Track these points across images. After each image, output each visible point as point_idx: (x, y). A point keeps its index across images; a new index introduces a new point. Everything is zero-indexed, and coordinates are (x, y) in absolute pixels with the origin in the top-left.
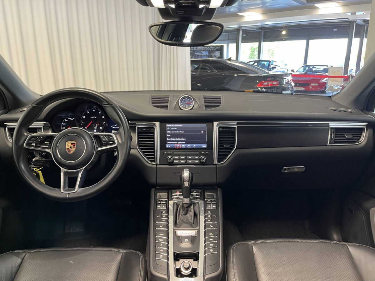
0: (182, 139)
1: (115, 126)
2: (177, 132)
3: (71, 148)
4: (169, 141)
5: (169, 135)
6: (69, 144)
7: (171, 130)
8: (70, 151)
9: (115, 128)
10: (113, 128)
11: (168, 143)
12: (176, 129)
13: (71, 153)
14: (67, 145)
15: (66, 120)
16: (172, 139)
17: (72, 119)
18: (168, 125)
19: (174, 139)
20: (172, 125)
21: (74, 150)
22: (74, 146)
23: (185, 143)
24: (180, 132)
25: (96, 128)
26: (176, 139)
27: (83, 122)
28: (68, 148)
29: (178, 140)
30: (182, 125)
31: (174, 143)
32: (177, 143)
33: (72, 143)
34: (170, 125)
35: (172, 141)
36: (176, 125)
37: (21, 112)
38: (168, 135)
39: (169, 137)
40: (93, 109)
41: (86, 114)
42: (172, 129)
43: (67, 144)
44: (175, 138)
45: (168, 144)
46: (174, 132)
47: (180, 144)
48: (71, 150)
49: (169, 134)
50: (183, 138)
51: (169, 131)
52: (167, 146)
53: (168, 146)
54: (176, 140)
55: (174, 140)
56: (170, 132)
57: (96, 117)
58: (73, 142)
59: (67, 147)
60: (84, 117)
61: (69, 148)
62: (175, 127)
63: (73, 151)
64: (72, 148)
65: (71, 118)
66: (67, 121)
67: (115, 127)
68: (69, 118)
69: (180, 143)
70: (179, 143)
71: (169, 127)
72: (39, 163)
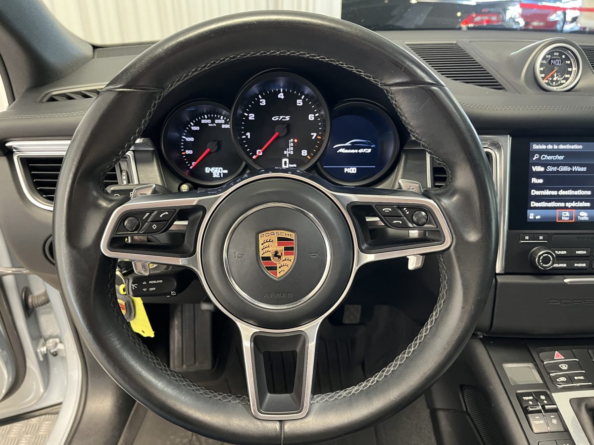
0: (579, 192)
1: (346, 144)
2: (566, 169)
3: (279, 257)
4: (539, 199)
5: (538, 178)
6: (269, 243)
7: (545, 164)
8: (275, 268)
9: (347, 151)
10: (342, 150)
11: (534, 204)
12: (561, 158)
13: (279, 275)
14: (261, 247)
15: (195, 125)
16: (547, 192)
17: (213, 122)
18: (536, 147)
19: (555, 193)
20: (550, 147)
21: (290, 264)
22: (288, 249)
23: (588, 204)
24: (575, 169)
25: (290, 151)
26: (562, 192)
27: (248, 134)
28: (265, 255)
29: (568, 196)
30: (580, 147)
31: (553, 204)
32: (562, 205)
33: (279, 239)
34: (544, 147)
35: (548, 199)
36: (562, 147)
37: (52, 99)
38: (534, 180)
39: (538, 187)
40: (279, 92)
41: (256, 109)
42: (550, 158)
43: (261, 242)
44: (558, 190)
45: (535, 208)
46: (555, 169)
47: (572, 208)
48: (278, 266)
49: (538, 175)
50: (584, 189)
51: (538, 165)
52: (531, 216)
53: (535, 217)
54: (562, 196)
55: (554, 196)
56: (542, 169)
57: (288, 118)
58: (284, 234)
59: (261, 252)
60: (252, 117)
61: (268, 258)
62: (560, 153)
63: (286, 269)
64: (283, 258)
65: (209, 121)
66: (198, 128)
67: (347, 148)
68: (203, 121)
69: (574, 204)
70: (569, 205)
71: (541, 152)
72: (145, 286)
